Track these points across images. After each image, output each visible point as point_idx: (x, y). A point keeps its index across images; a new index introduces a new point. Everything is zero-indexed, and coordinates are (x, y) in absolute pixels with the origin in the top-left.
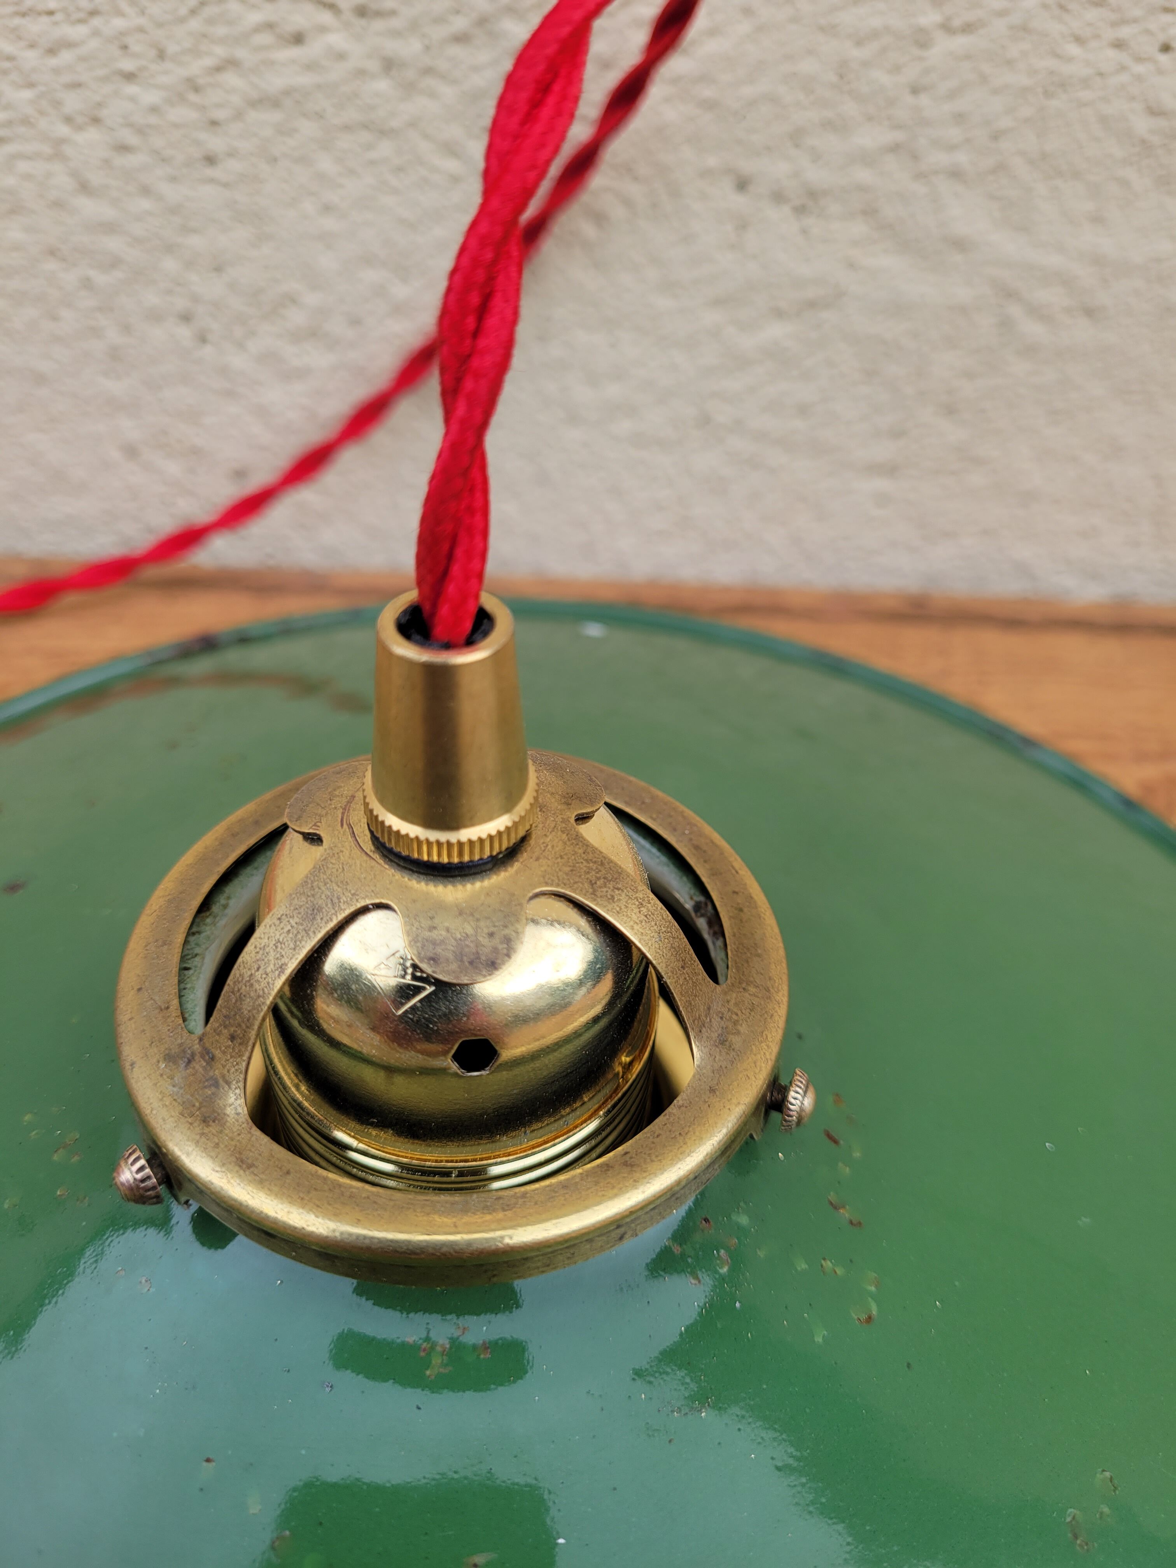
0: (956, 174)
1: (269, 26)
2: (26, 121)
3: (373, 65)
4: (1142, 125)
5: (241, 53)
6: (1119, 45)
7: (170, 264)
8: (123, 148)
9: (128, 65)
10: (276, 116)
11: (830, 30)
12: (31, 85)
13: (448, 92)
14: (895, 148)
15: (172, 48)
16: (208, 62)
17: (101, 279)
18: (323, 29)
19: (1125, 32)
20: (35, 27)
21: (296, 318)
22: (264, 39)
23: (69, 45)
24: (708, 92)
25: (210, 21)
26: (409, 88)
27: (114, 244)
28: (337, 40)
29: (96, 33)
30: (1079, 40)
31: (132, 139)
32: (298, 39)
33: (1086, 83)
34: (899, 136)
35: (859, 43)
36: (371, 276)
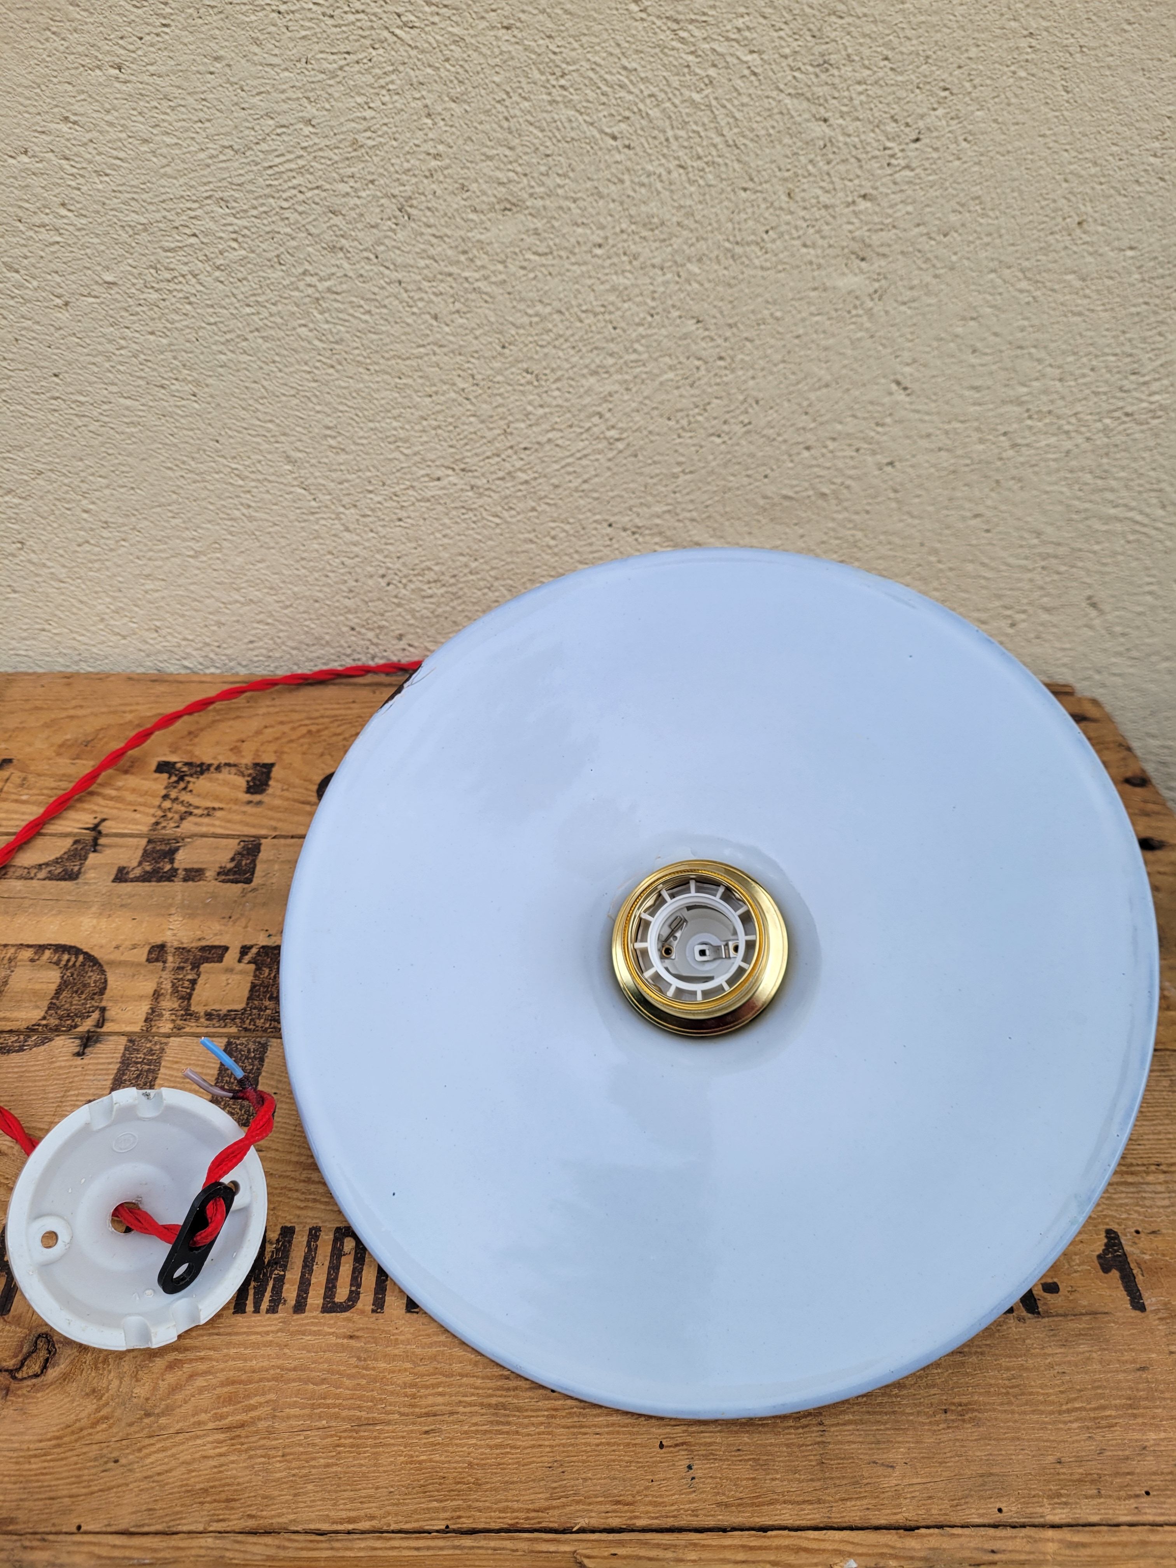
0: (693, 520)
1: (428, 475)
2: (326, 507)
3: (468, 488)
4: (761, 502)
5: (415, 484)
6: (748, 476)
7: (379, 557)
8: (364, 516)
9: (370, 488)
10: (428, 504)
11: (641, 474)
12: (330, 494)
13: (495, 496)
14: (669, 511)
15: (388, 482)
16: (402, 487)
17: (348, 562)
18: (448, 476)
19: (749, 472)
20: (334, 475)
21: (430, 576)
22: (426, 479)
23: (347, 481)
24: (595, 495)
25: (405, 474)
26: (481, 495)
27: (355, 549)
28: (453, 479)
29: (359, 477)
30: (733, 475)
31: (370, 513)
32: (439, 479)
33: (738, 489)
34: (670, 507)
35: (652, 478)
36: (461, 558)
